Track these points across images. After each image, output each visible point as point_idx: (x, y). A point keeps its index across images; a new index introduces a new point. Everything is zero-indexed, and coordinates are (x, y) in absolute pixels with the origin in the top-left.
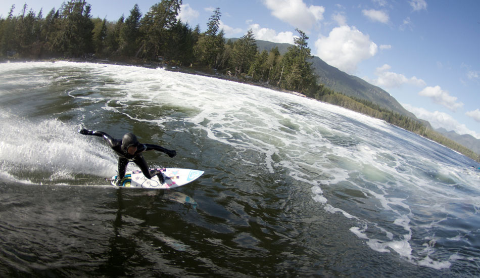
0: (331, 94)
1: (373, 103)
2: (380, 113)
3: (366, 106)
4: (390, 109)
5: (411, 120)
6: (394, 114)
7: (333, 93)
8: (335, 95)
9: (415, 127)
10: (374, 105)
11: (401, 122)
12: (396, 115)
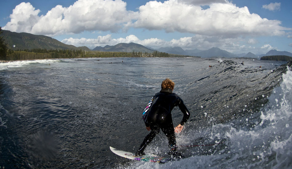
0: (12, 54)
1: (41, 49)
2: (48, 54)
3: (38, 53)
4: (54, 49)
5: (72, 51)
6: (58, 51)
7: (13, 52)
8: (15, 53)
9: (76, 54)
10: (42, 50)
11: (65, 54)
12: (60, 51)
